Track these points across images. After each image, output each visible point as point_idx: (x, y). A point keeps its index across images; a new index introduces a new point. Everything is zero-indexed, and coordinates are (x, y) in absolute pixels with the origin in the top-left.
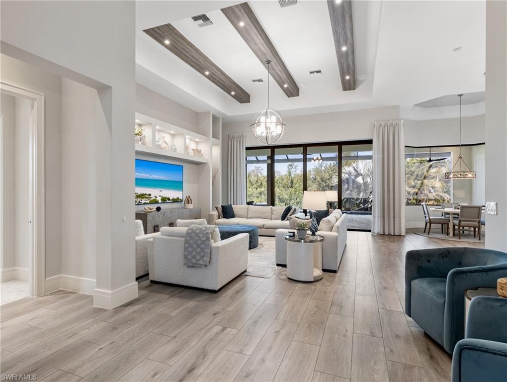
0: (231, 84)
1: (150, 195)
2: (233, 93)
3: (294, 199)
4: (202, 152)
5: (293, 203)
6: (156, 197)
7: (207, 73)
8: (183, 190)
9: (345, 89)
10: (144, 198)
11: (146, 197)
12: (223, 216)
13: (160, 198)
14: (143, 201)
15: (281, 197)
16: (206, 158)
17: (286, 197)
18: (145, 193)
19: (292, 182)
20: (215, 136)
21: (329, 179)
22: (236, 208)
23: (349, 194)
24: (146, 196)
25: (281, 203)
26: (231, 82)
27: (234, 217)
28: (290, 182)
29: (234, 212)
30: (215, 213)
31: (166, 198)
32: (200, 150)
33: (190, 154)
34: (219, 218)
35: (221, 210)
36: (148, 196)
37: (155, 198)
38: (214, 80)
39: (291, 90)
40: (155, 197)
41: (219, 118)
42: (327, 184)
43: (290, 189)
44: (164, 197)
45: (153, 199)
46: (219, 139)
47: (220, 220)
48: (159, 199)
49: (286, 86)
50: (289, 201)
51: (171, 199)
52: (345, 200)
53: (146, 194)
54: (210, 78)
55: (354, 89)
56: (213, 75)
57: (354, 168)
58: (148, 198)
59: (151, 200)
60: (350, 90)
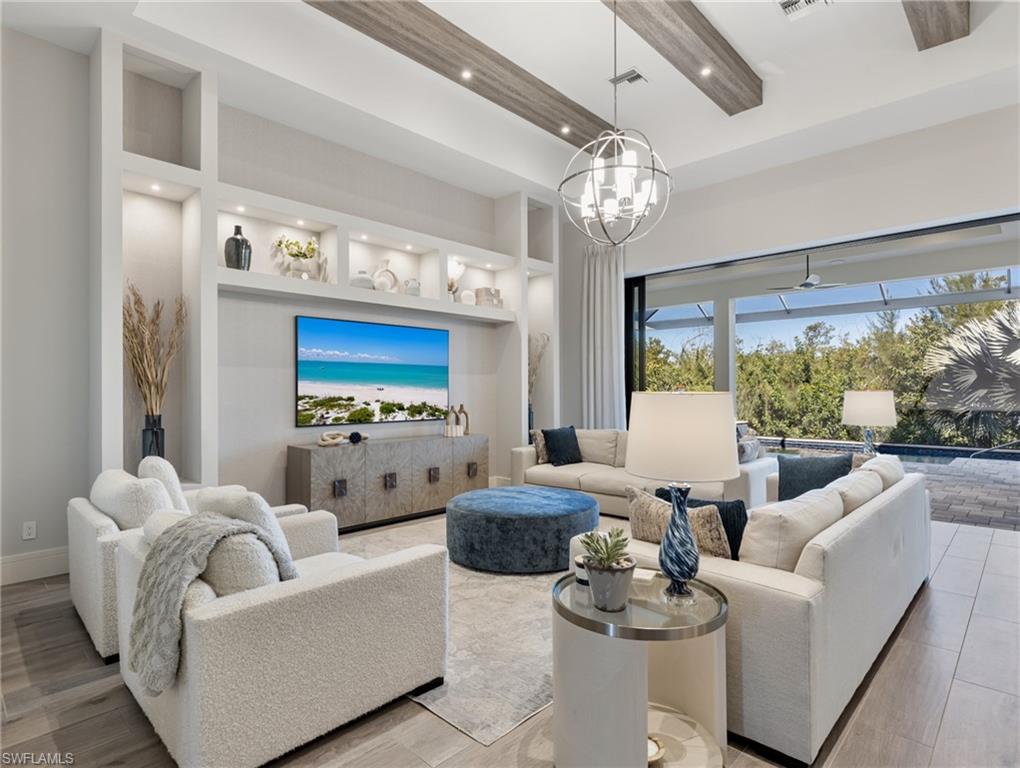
0: (552, 101)
1: (351, 399)
2: (566, 130)
3: (813, 411)
4: (501, 297)
5: (810, 422)
6: (369, 404)
7: (467, 75)
8: (448, 387)
9: (925, 41)
10: (335, 406)
11: (339, 406)
12: (546, 458)
13: (379, 405)
14: (333, 414)
15: (776, 404)
16: (513, 310)
17: (790, 405)
18: (337, 396)
19: (807, 369)
20: (537, 251)
21: (915, 359)
22: (586, 437)
23: (983, 399)
24: (340, 402)
25: (777, 422)
26: (551, 96)
27: (581, 461)
28: (801, 367)
29: (580, 447)
30: (528, 450)
31: (394, 405)
32: (498, 291)
33: (464, 302)
34: (538, 463)
35: (544, 442)
36: (345, 403)
37: (364, 406)
38: (495, 95)
39: (730, 85)
40: (365, 403)
41: (551, 207)
42: (911, 372)
43: (802, 386)
44: (388, 404)
45: (358, 408)
46: (550, 260)
47: (538, 466)
48: (376, 407)
49: (706, 72)
50: (798, 417)
51: (406, 406)
52: (969, 415)
53: (340, 399)
54: (476, 86)
55: (966, 32)
56: (484, 78)
57: (1000, 323)
58: (345, 406)
59: (353, 410)
60: (948, 38)
